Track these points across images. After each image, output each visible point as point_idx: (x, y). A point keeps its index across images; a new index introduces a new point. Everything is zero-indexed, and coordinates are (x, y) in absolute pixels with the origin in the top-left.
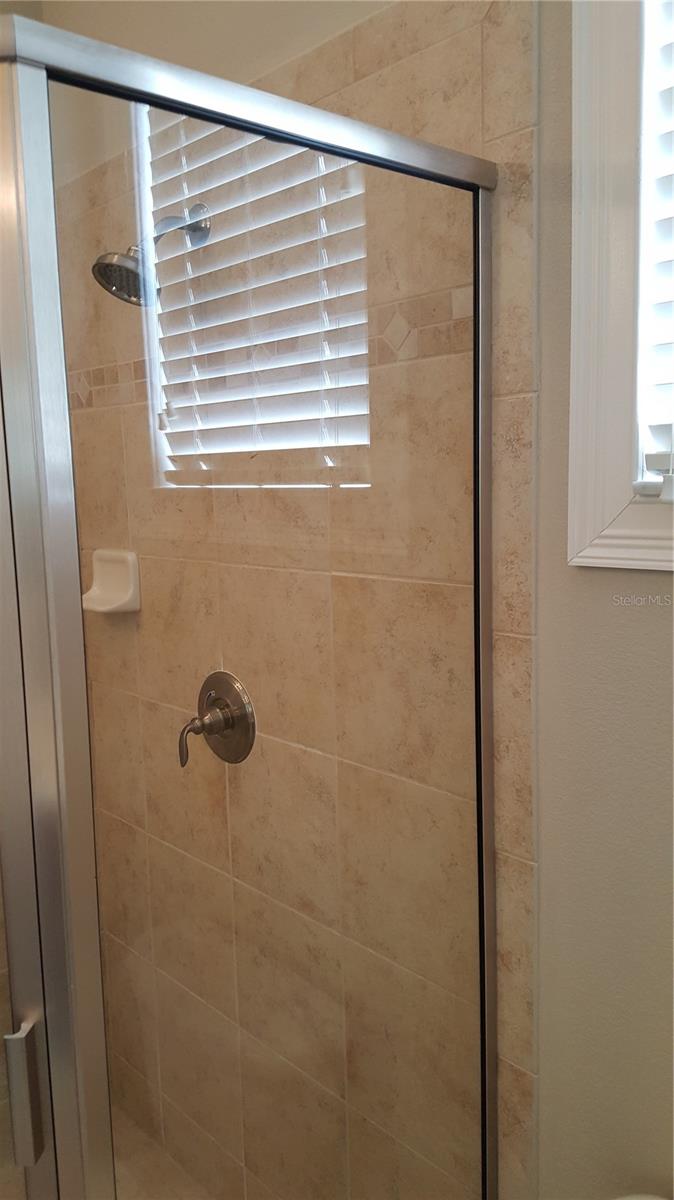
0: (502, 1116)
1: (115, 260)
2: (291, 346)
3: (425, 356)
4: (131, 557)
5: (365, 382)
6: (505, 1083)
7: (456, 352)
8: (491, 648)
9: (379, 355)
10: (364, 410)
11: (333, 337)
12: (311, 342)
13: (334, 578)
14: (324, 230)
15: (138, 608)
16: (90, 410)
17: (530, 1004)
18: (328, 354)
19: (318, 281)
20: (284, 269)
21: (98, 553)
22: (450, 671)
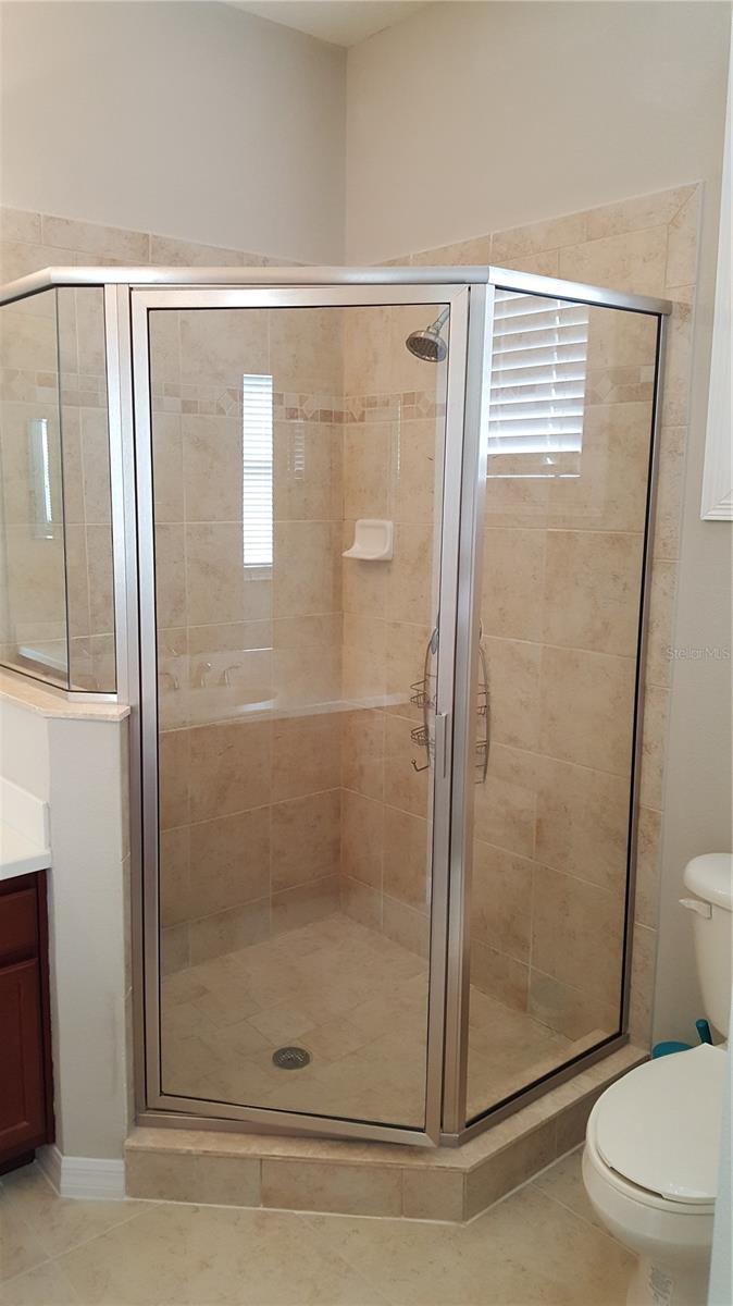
0: (641, 840)
1: (422, 335)
2: (531, 389)
3: (622, 402)
4: (389, 524)
5: (581, 414)
6: (643, 822)
7: (640, 400)
8: (651, 569)
9: (591, 399)
10: (580, 431)
11: (559, 386)
12: (544, 388)
13: (549, 532)
14: (558, 324)
15: (390, 558)
16: (361, 424)
17: (661, 771)
18: (555, 396)
19: (553, 352)
20: (529, 343)
21: (360, 522)
22: (625, 584)
